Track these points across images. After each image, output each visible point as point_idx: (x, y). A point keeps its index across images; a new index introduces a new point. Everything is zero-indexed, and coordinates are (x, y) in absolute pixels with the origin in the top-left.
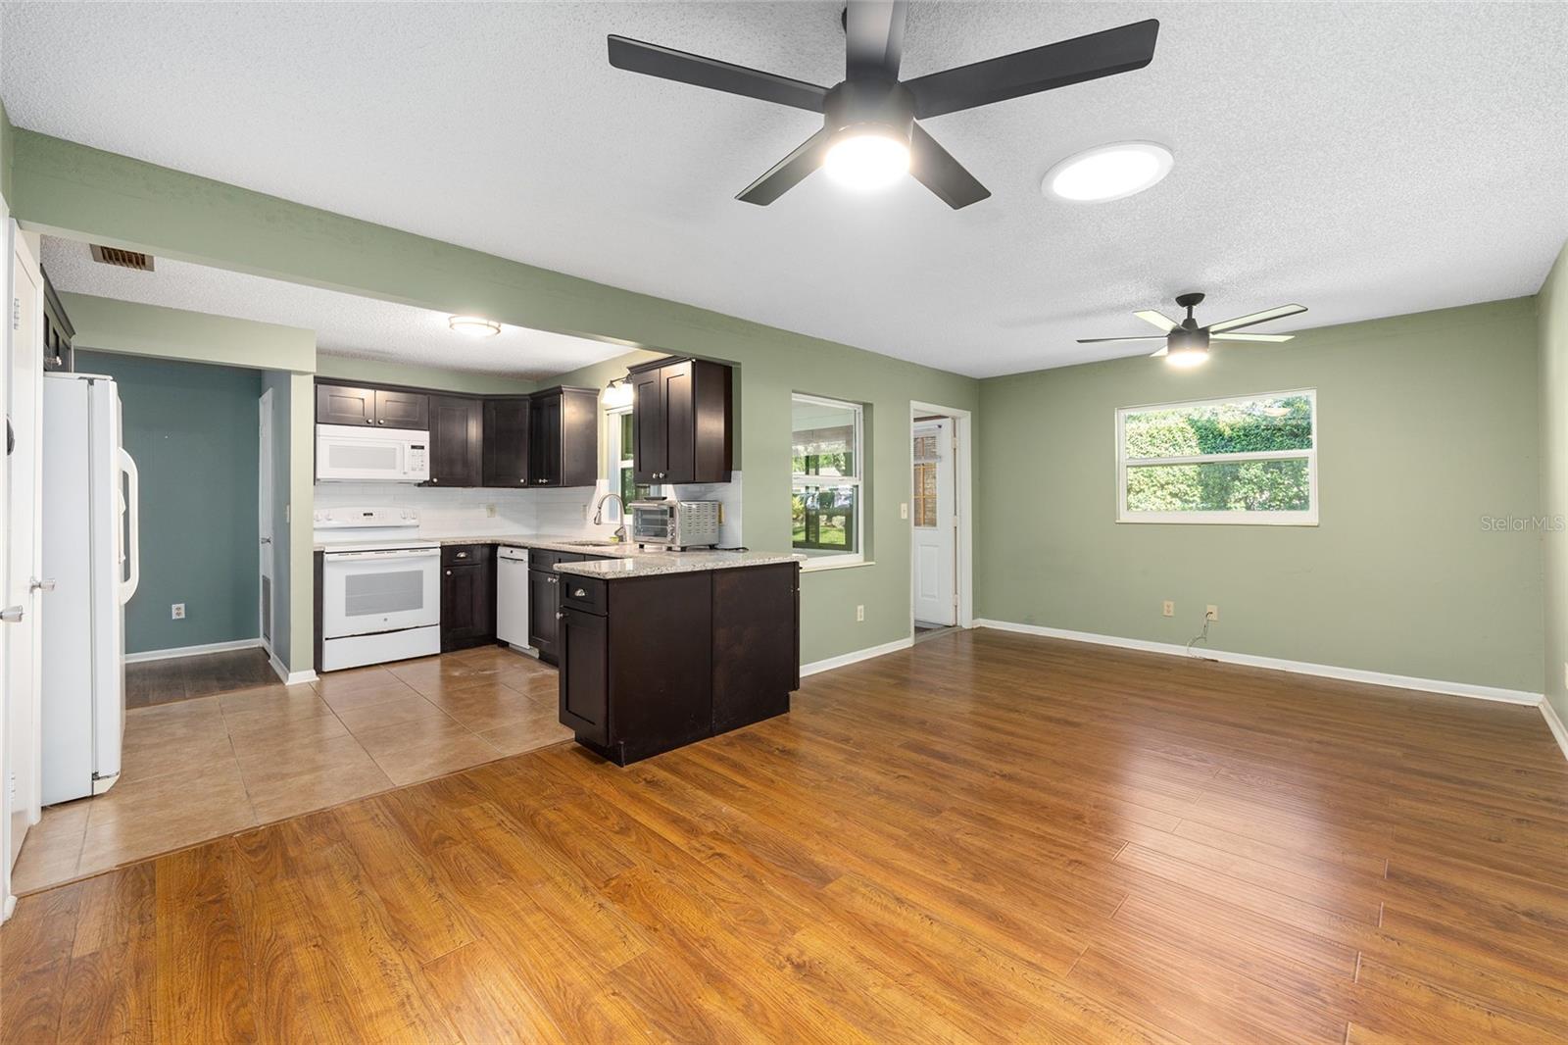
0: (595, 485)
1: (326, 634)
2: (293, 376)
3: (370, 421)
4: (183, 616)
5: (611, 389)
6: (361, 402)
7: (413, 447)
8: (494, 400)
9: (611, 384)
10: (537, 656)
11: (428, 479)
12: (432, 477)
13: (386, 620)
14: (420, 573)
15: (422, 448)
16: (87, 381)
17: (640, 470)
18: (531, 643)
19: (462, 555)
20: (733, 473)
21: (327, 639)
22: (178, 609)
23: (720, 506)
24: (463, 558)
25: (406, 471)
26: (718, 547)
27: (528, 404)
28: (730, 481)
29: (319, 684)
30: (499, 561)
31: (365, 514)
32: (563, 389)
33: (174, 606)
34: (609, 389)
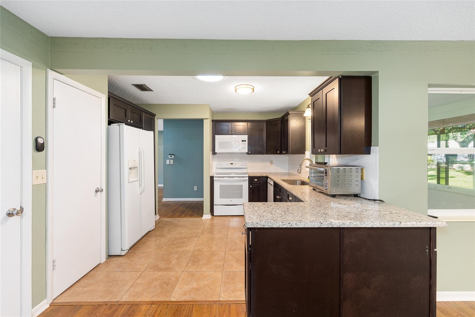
0: (305, 154)
1: (214, 203)
2: (204, 121)
3: (230, 133)
4: (196, 190)
6: (227, 127)
7: (242, 141)
8: (270, 121)
9: (309, 107)
11: (247, 152)
12: (248, 151)
13: (231, 201)
14: (242, 186)
15: (245, 141)
16: (119, 126)
17: (314, 148)
19: (256, 180)
20: (372, 148)
21: (214, 205)
23: (362, 170)
25: (240, 149)
26: (361, 196)
27: (280, 121)
28: (370, 154)
29: (212, 219)
30: (268, 183)
31: (231, 164)
32: (289, 113)
33: (195, 187)
34: (307, 109)
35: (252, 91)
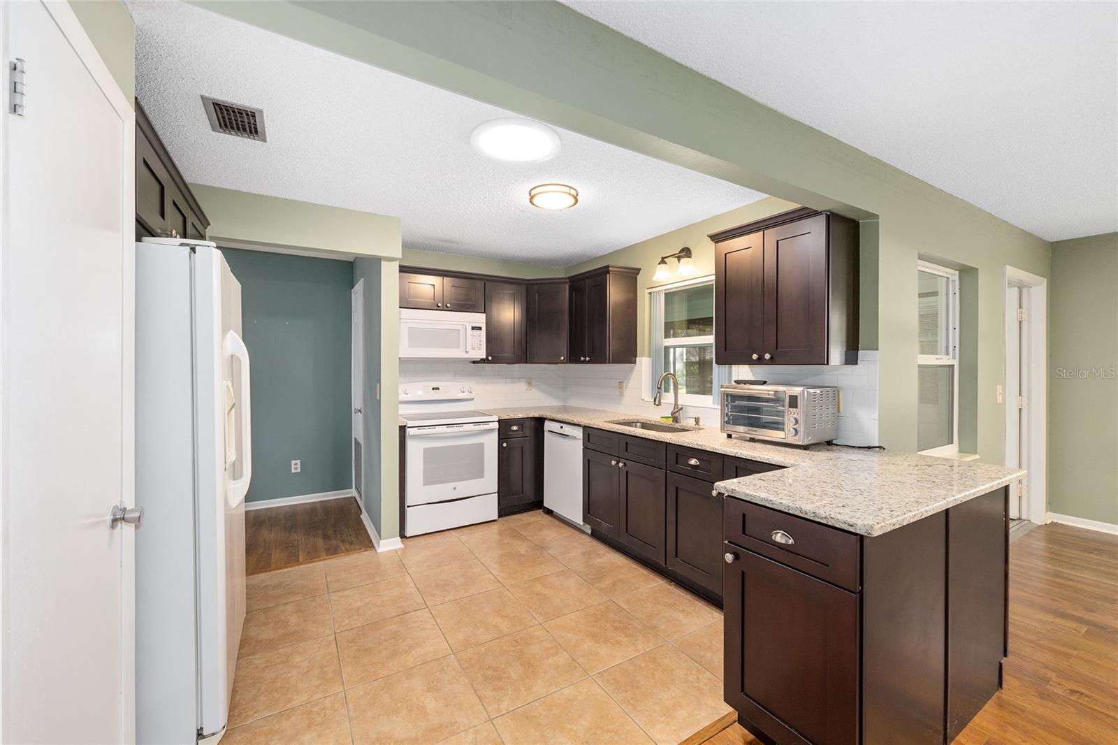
0: (635, 363)
1: (408, 502)
2: (383, 263)
3: (440, 305)
4: (299, 470)
5: (663, 266)
6: (432, 288)
7: (472, 328)
8: (536, 284)
9: (663, 261)
10: (590, 532)
11: (484, 357)
12: (488, 355)
13: (455, 489)
14: (482, 445)
15: (480, 328)
16: (188, 248)
17: (726, 350)
18: (585, 520)
19: (515, 428)
20: (861, 353)
21: (408, 507)
22: (296, 464)
23: (837, 393)
24: (516, 431)
25: (467, 350)
26: (837, 443)
27: (567, 286)
28: (857, 364)
29: (403, 550)
30: (546, 434)
31: (433, 389)
32: (610, 269)
33: (293, 462)
34: (661, 265)
35: (573, 201)
